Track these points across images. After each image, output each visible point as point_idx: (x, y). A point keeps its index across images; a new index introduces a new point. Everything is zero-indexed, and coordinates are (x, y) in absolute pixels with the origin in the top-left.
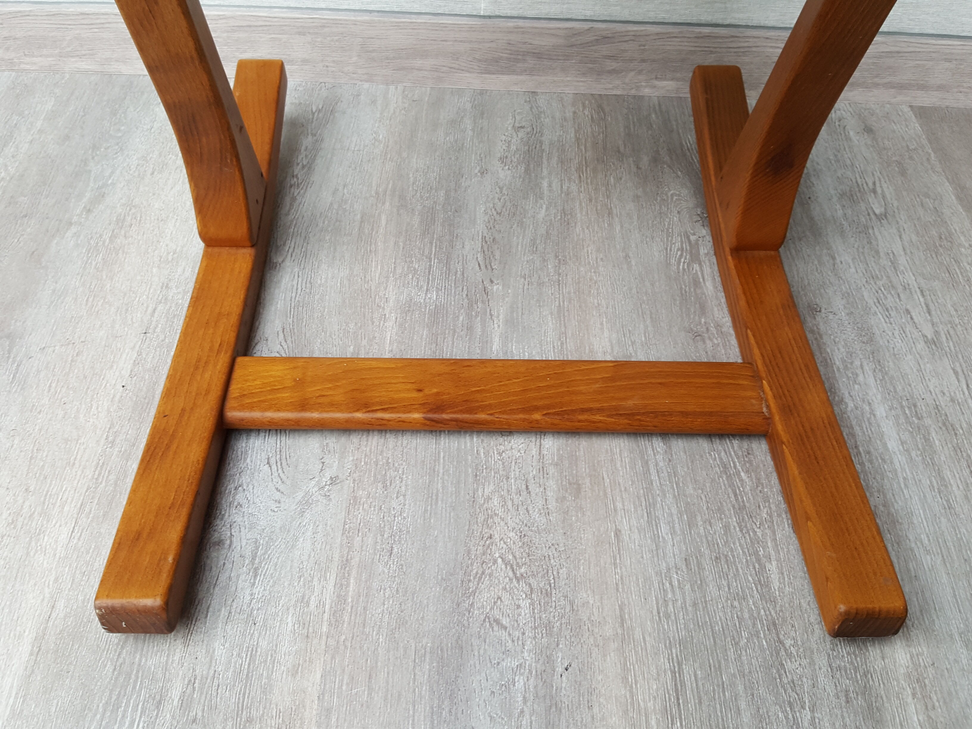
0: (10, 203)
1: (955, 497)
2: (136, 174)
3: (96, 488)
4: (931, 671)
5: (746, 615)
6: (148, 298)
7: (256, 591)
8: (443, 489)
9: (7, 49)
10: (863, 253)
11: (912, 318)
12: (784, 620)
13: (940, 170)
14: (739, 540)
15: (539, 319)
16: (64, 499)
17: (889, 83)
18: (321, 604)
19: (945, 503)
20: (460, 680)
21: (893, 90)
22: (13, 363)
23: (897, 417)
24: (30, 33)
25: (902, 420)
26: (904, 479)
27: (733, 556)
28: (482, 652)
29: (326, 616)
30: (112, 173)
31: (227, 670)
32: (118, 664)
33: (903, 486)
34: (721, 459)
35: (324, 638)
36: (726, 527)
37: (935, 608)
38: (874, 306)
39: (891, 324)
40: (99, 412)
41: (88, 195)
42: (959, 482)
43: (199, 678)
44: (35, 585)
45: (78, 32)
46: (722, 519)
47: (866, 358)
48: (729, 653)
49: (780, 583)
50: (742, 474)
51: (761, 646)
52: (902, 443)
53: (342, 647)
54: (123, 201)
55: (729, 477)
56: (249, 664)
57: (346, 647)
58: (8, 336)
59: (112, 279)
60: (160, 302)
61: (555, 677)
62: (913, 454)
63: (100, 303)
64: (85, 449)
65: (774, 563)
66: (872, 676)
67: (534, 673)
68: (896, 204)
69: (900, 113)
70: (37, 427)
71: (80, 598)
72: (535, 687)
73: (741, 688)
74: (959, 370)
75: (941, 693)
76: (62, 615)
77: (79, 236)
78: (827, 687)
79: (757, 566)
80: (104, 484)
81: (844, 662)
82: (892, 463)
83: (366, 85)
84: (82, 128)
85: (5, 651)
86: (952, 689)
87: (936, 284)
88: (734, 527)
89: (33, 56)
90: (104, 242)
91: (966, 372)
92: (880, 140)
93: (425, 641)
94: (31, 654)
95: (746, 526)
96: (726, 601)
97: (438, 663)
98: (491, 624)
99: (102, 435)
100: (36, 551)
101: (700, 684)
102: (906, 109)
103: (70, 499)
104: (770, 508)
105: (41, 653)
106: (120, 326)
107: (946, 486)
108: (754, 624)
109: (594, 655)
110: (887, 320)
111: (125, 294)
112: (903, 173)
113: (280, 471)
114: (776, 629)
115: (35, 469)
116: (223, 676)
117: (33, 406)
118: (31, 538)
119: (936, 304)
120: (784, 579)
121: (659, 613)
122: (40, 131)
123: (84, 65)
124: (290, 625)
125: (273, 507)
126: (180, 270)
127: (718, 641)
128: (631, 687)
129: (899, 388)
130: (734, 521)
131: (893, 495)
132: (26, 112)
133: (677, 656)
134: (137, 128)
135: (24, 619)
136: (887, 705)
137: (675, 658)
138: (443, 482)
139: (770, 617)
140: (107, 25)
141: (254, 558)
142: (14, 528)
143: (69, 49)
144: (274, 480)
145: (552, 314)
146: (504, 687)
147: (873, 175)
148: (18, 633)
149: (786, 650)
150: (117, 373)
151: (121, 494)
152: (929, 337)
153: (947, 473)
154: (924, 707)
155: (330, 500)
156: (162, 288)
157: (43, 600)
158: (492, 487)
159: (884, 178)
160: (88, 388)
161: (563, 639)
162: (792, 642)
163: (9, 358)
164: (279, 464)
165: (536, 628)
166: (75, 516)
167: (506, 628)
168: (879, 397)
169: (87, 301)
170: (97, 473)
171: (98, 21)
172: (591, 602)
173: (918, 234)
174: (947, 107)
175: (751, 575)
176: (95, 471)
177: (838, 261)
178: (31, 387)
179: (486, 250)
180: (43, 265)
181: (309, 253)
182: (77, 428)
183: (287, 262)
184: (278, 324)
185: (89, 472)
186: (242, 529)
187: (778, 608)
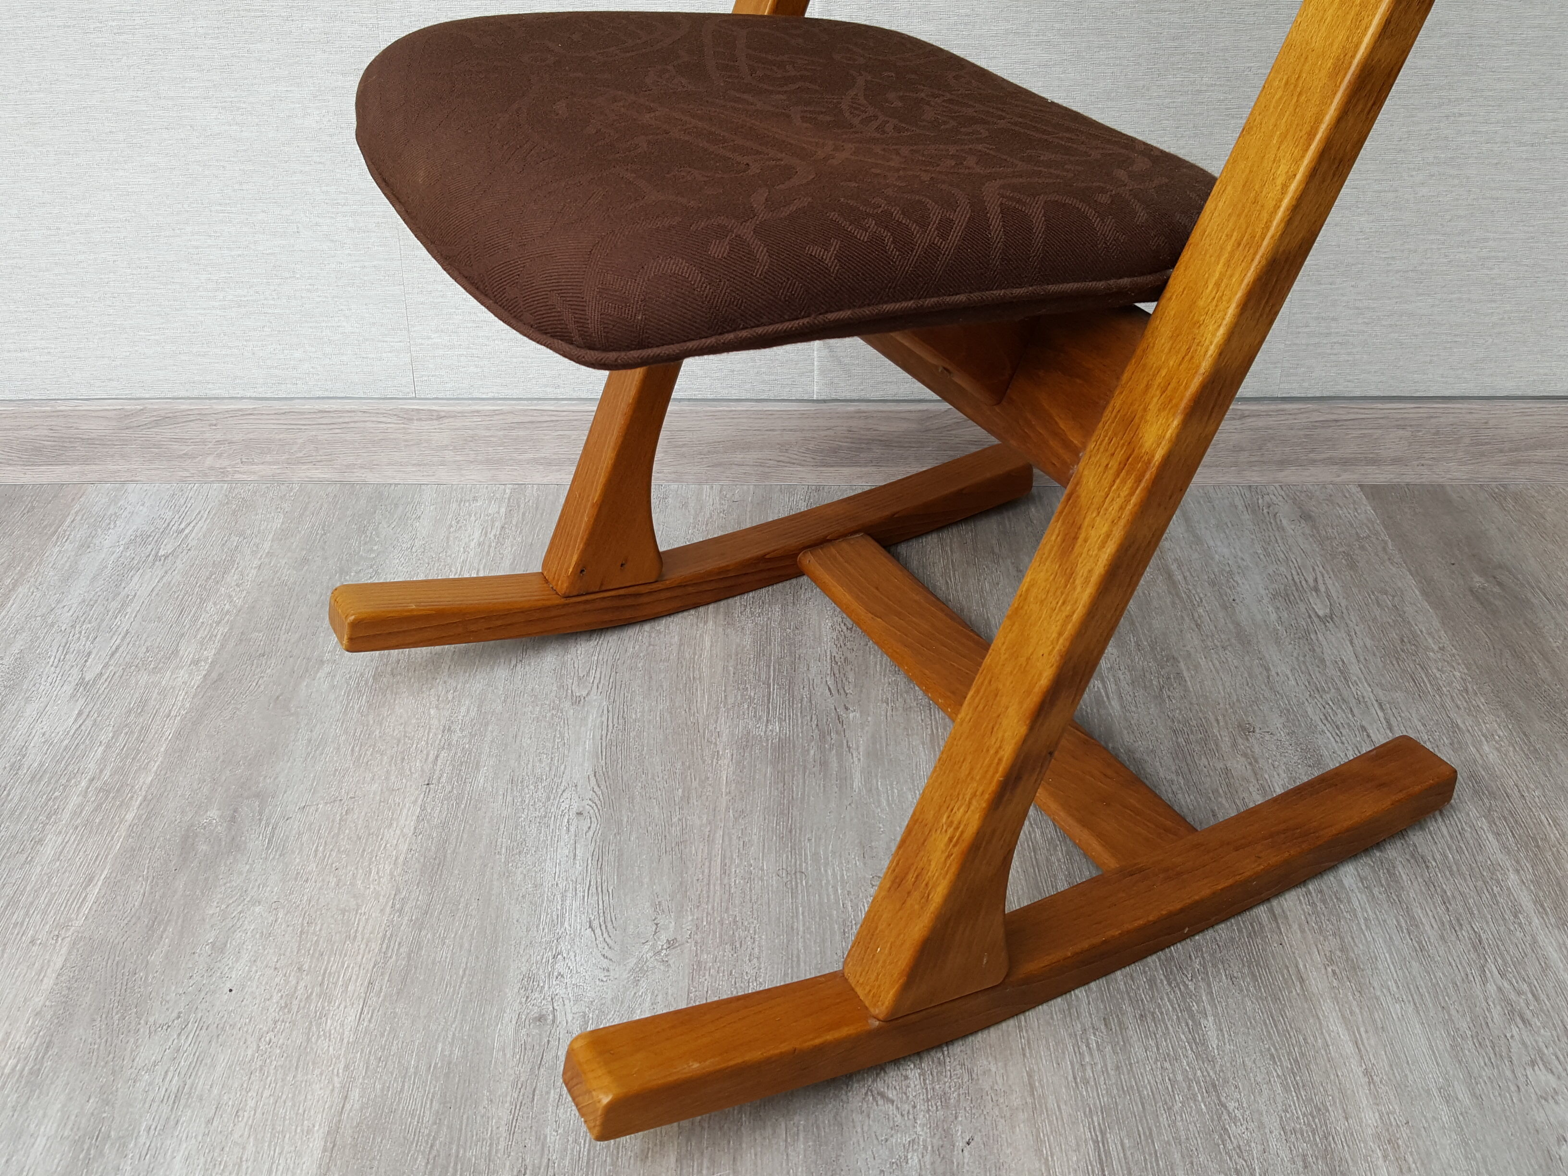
0: (241, 640)
1: (1429, 938)
3: (385, 963)
4: (1405, 1131)
5: (1180, 1078)
6: (427, 743)
8: (805, 949)
9: (220, 456)
10: (1304, 662)
11: (1369, 736)
12: (1226, 1081)
13: (1400, 560)
14: (1167, 994)
15: (909, 749)
16: (347, 977)
17: (1329, 458)
19: (1416, 945)
20: (841, 1160)
21: (1336, 467)
22: (267, 825)
24: (251, 436)
26: (1365, 919)
27: (1162, 1014)
28: (866, 1128)
32: (431, 1156)
33: (1364, 927)
37: (1408, 1062)
38: (1320, 723)
39: (1343, 743)
40: (380, 877)
42: (1433, 920)
43: (530, 1168)
44: (321, 1074)
45: (313, 433)
46: (1145, 972)
48: (1161, 1119)
49: (1219, 1040)
51: (1199, 1111)
56: (589, 1150)
58: (257, 795)
59: (381, 725)
60: (443, 748)
61: (956, 1153)
62: (1376, 891)
63: (369, 753)
64: (367, 920)
65: (1211, 1019)
66: (1333, 1139)
67: (930, 1148)
68: (1344, 603)
69: (1347, 495)
70: (306, 898)
71: (378, 1086)
72: (933, 1163)
73: (1177, 1156)
75: (1418, 1154)
76: (357, 1106)
78: (1280, 1152)
79: (1190, 1023)
80: (394, 957)
81: (1300, 1124)
82: (1349, 901)
83: (674, 486)
84: (323, 549)
85: (293, 1148)
87: (1399, 695)
88: (1161, 980)
89: (252, 464)
90: (366, 684)
92: (1321, 527)
94: (325, 1150)
95: (1175, 979)
96: (1155, 1063)
97: (815, 1141)
98: (874, 1099)
99: (387, 903)
100: (319, 1037)
101: (1128, 1153)
102: (1354, 489)
103: (354, 977)
104: (1203, 958)
105: (336, 1148)
106: (397, 777)
107: (1417, 926)
108: (1190, 1087)
109: (1000, 1127)
110: (1338, 739)
111: (399, 741)
112: (1352, 565)
113: (605, 935)
114: (1216, 1091)
115: (308, 945)
116: (559, 1165)
117: (298, 873)
118: (311, 1022)
119: (1399, 719)
120: (1223, 1036)
121: (1075, 1078)
122: (270, 554)
123: (318, 473)
125: (601, 976)
126: (463, 709)
127: (1147, 1107)
128: (1047, 1160)
131: (1353, 938)
132: (249, 532)
133: (1099, 1124)
135: (312, 1112)
136: (1353, 1169)
137: (1097, 1127)
138: (804, 941)
139: (1208, 1078)
140: (352, 425)
142: (289, 1012)
143: (301, 455)
144: (599, 946)
145: (923, 744)
146: (895, 1166)
147: (1314, 569)
148: (306, 1128)
149: (1229, 1113)
150: (398, 832)
151: (416, 968)
153: (1418, 912)
154: (1398, 1170)
155: (669, 966)
156: (443, 732)
157: (333, 1090)
159: (1328, 573)
160: (364, 850)
161: (962, 1111)
162: (1237, 1104)
163: (260, 820)
164: (603, 927)
165: (928, 1100)
166: (363, 995)
167: (892, 1102)
169: (353, 750)
170: (384, 946)
171: (341, 420)
172: (994, 1069)
173: (1373, 638)
174: (1408, 485)
175: (1183, 1033)
176: (381, 944)
177: (1273, 673)
178: (293, 852)
179: (837, 672)
180: (293, 710)
181: (619, 683)
182: (355, 896)
183: (594, 696)
184: (588, 767)
185: (375, 946)
186: (567, 1002)
187: (1218, 1068)
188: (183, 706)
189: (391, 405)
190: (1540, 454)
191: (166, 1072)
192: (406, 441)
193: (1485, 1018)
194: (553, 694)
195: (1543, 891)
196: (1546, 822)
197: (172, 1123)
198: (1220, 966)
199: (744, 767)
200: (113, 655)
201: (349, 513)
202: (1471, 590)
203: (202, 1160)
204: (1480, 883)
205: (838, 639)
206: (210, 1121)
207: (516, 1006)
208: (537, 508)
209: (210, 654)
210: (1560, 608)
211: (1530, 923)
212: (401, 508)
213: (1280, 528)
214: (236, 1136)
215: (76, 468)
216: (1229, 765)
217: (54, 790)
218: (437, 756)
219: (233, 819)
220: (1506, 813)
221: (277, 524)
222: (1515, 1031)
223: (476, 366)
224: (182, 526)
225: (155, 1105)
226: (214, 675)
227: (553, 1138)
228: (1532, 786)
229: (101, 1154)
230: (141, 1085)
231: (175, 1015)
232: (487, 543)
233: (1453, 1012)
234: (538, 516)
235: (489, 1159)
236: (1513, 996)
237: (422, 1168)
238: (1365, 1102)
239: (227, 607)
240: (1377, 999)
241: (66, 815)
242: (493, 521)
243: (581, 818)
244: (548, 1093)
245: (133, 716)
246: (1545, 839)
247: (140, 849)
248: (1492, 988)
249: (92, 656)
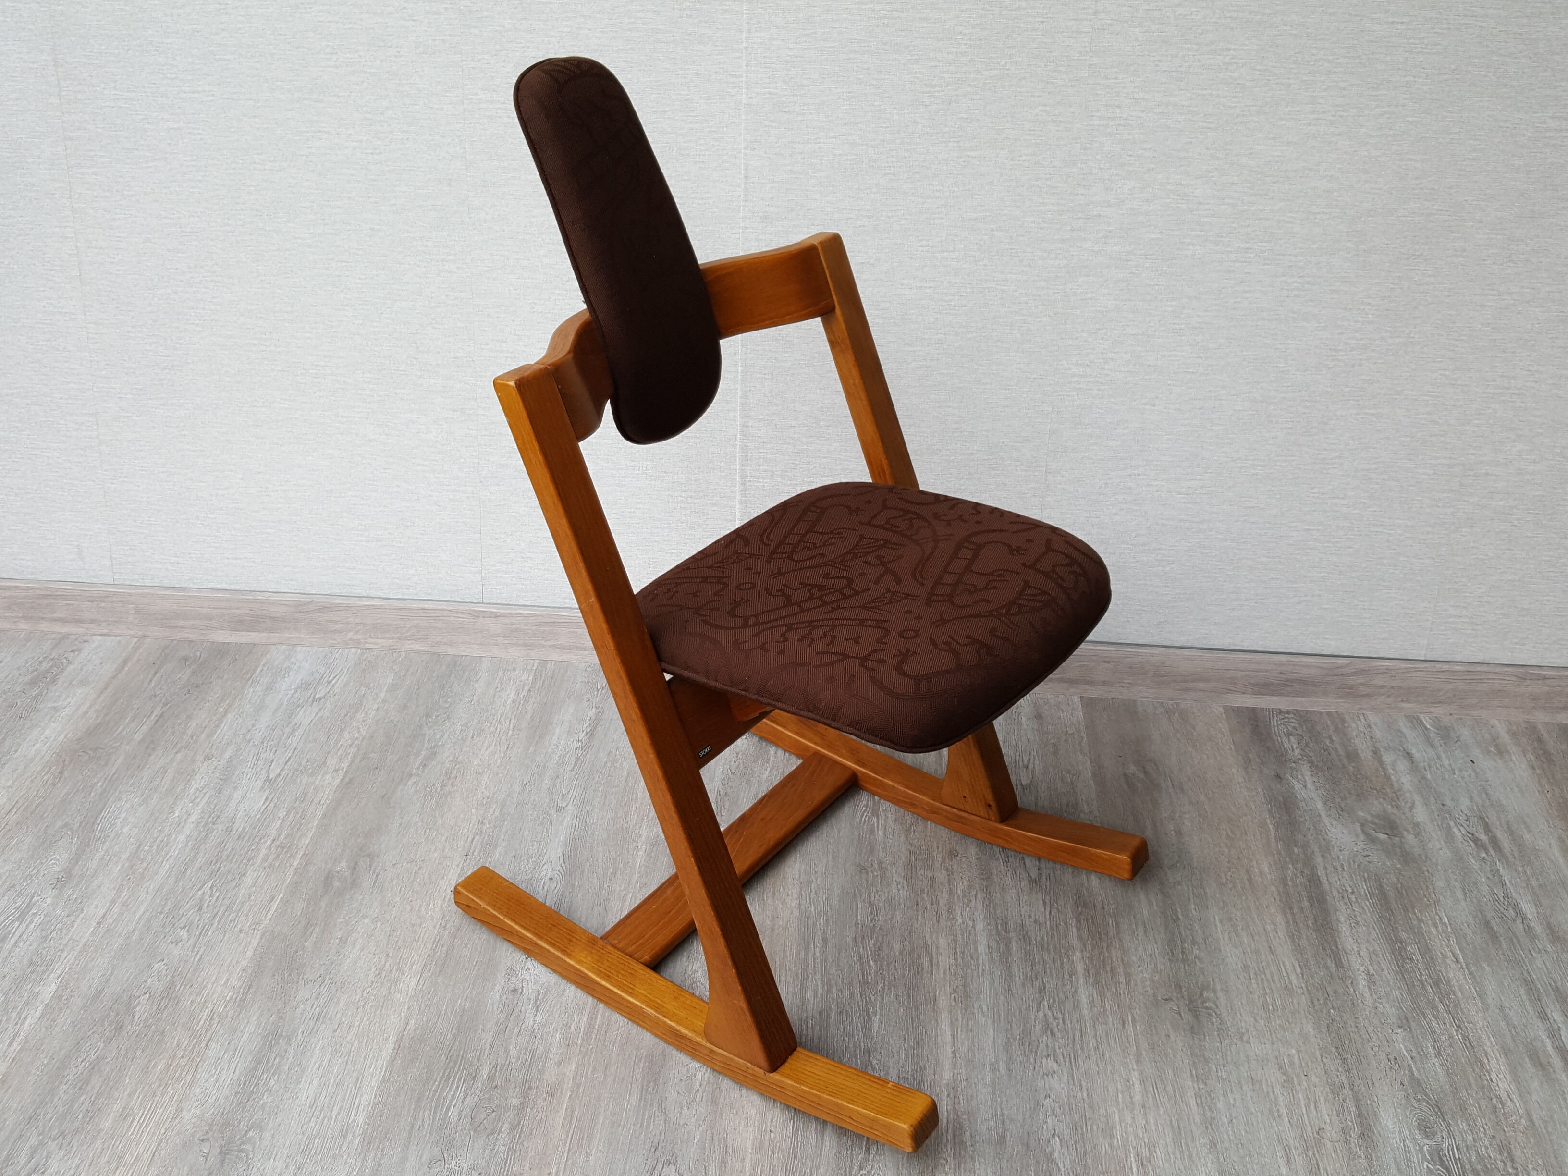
0: (364, 758)
1: (1015, 983)
2: (460, 738)
3: (434, 956)
4: (964, 1083)
5: (851, 1045)
7: (537, 1019)
11: (1024, 863)
12: (876, 1049)
13: (1087, 751)
16: (412, 962)
18: (578, 1028)
19: (1007, 986)
22: (374, 873)
23: (990, 931)
25: (994, 933)
26: (983, 970)
27: (852, 1012)
29: (581, 1035)
30: (442, 736)
31: (517, 1061)
33: (980, 974)
34: (859, 952)
35: (579, 1047)
36: (852, 995)
37: (978, 1048)
38: (998, 853)
40: (434, 908)
41: (423, 753)
42: (1022, 975)
44: (395, 1011)
45: (417, 622)
47: (980, 890)
50: (871, 962)
52: (989, 947)
53: (589, 1052)
54: (451, 758)
55: (862, 964)
57: (592, 1052)
58: (369, 855)
59: (442, 817)
60: (477, 834)
63: (434, 834)
64: (426, 931)
65: (878, 1017)
68: (1042, 778)
69: (1070, 703)
70: (393, 916)
71: (425, 1019)
72: (709, 1078)
74: (1048, 901)
76: (413, 1028)
77: (418, 785)
80: (439, 953)
84: (417, 699)
85: (378, 1047)
86: (975, 1095)
90: (436, 790)
91: (1052, 903)
92: (1045, 724)
93: (642, 1051)
94: (394, 1049)
100: (395, 992)
102: (1078, 700)
103: (416, 962)
107: (1011, 977)
108: (855, 1051)
111: (452, 828)
112: (1057, 754)
115: (393, 942)
117: (389, 903)
118: (391, 984)
122: (384, 701)
123: (417, 647)
124: (558, 1039)
126: (491, 811)
129: (998, 912)
130: (857, 991)
132: (372, 684)
134: (461, 701)
135: (389, 1030)
141: (536, 1000)
142: (380, 978)
143: (408, 634)
147: (1031, 755)
148: (385, 1038)
149: (872, 1066)
150: (447, 882)
151: (450, 960)
152: (1033, 878)
153: (1015, 969)
157: (400, 1020)
158: (698, 965)
163: (370, 870)
166: (420, 972)
168: (982, 917)
169: (425, 832)
170: (434, 947)
176: (432, 946)
178: (388, 890)
179: (719, 800)
180: (392, 805)
181: (586, 800)
182: (420, 918)
183: (570, 807)
184: (560, 851)
185: (429, 946)
186: (530, 983)
187: (873, 1043)
188: (327, 798)
189: (466, 607)
190: (1201, 685)
191: (313, 1005)
192: (474, 629)
193: (1031, 1030)
194: (546, 804)
195: (1093, 964)
196: (1111, 924)
197: (315, 1030)
198: (892, 989)
199: (651, 857)
200: (286, 763)
201: (435, 674)
202: (1125, 775)
203: (330, 1049)
204: (1057, 956)
205: (724, 779)
206: (335, 1031)
207: (503, 983)
208: (552, 678)
209: (345, 765)
210: (1178, 791)
211: (1077, 981)
212: (467, 673)
213: (1020, 724)
214: (348, 1038)
215: (265, 634)
216: (936, 875)
217: (252, 845)
218: (474, 838)
219: (355, 868)
220: (1089, 917)
221: (390, 680)
222: (1045, 1038)
223: (522, 584)
224: (331, 678)
225: (306, 1021)
226: (347, 780)
227: (513, 1051)
228: (1111, 902)
229: (278, 1043)
230: (299, 1010)
231: (318, 975)
232: (518, 701)
233: (1014, 1025)
234: (552, 684)
235: (479, 1059)
236: (1051, 1020)
237: (444, 1062)
238: (947, 1067)
239: (357, 735)
240: (974, 1013)
241: (259, 861)
242: (524, 685)
243: (552, 881)
244: (514, 1029)
245: (298, 802)
246: (1107, 934)
247: (301, 882)
248: (1041, 1014)
249: (274, 763)
